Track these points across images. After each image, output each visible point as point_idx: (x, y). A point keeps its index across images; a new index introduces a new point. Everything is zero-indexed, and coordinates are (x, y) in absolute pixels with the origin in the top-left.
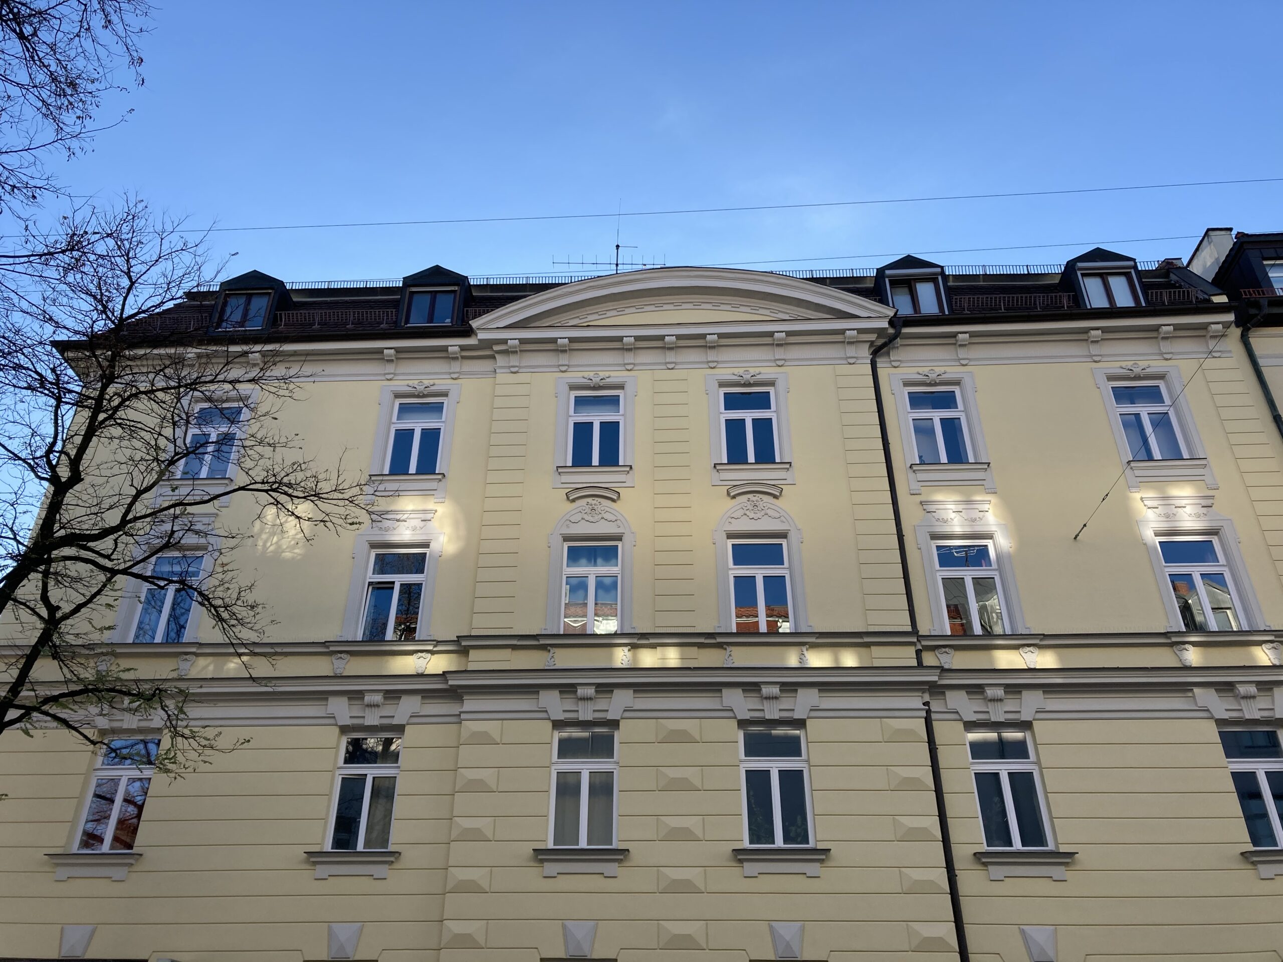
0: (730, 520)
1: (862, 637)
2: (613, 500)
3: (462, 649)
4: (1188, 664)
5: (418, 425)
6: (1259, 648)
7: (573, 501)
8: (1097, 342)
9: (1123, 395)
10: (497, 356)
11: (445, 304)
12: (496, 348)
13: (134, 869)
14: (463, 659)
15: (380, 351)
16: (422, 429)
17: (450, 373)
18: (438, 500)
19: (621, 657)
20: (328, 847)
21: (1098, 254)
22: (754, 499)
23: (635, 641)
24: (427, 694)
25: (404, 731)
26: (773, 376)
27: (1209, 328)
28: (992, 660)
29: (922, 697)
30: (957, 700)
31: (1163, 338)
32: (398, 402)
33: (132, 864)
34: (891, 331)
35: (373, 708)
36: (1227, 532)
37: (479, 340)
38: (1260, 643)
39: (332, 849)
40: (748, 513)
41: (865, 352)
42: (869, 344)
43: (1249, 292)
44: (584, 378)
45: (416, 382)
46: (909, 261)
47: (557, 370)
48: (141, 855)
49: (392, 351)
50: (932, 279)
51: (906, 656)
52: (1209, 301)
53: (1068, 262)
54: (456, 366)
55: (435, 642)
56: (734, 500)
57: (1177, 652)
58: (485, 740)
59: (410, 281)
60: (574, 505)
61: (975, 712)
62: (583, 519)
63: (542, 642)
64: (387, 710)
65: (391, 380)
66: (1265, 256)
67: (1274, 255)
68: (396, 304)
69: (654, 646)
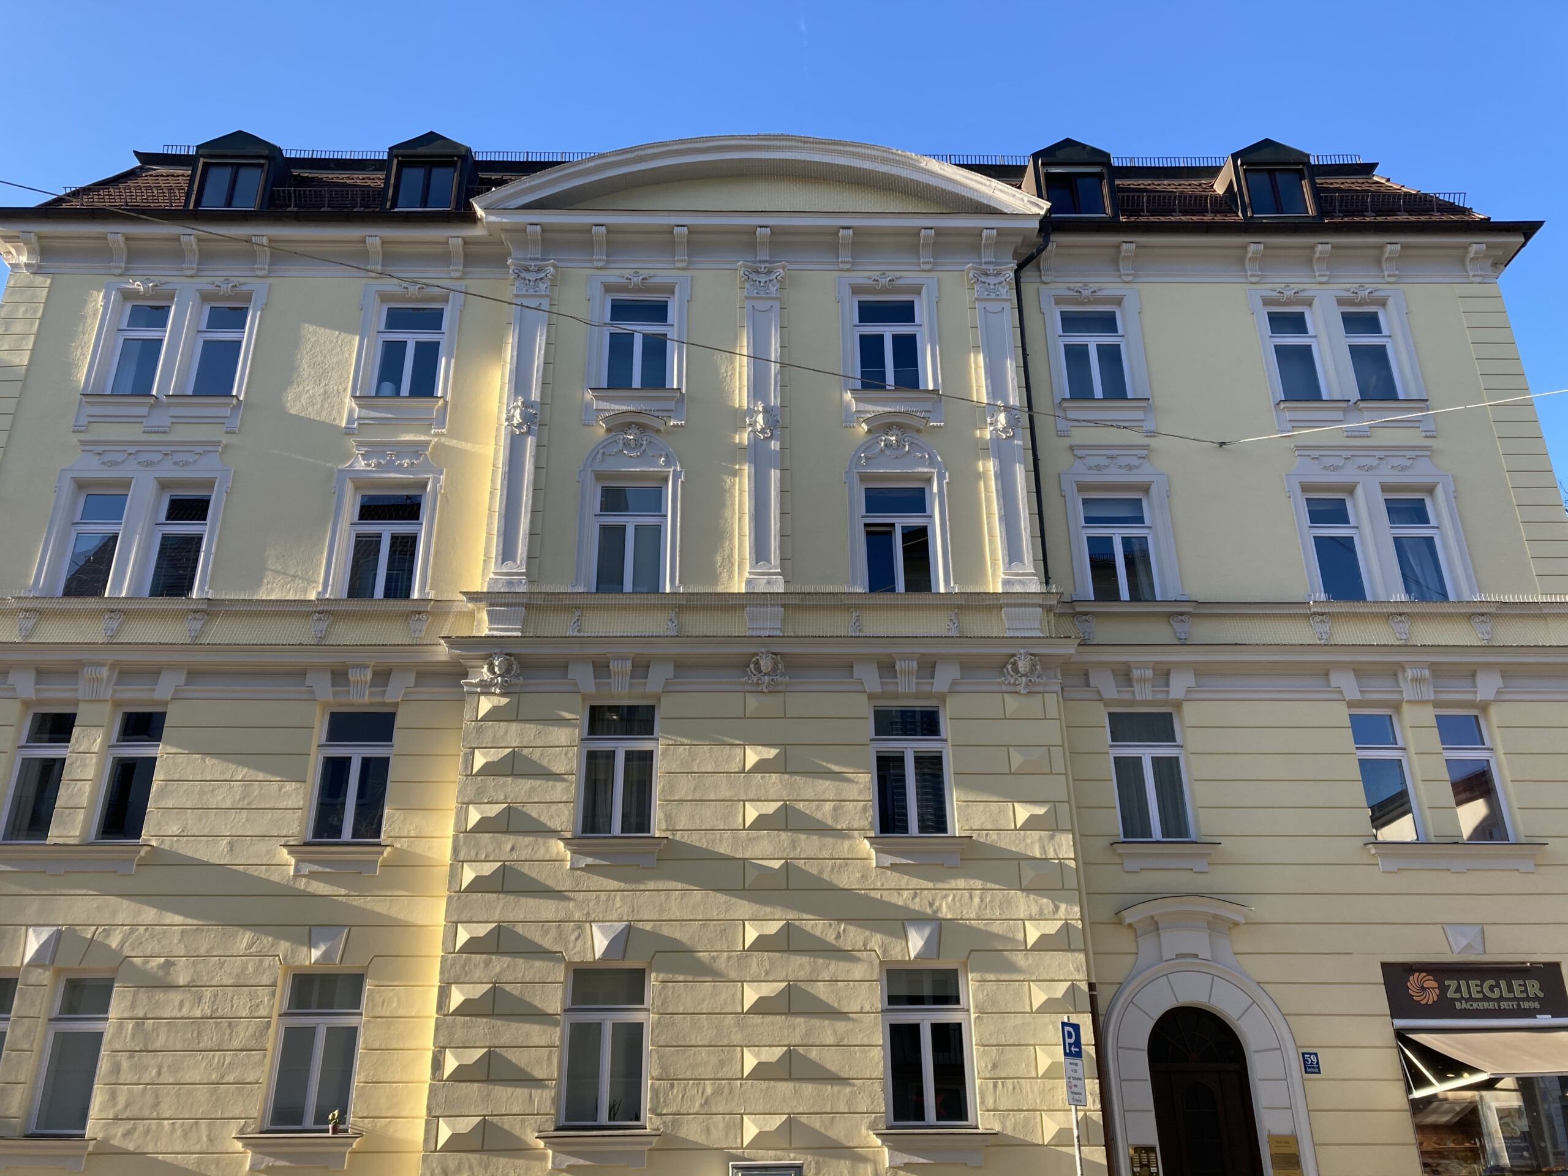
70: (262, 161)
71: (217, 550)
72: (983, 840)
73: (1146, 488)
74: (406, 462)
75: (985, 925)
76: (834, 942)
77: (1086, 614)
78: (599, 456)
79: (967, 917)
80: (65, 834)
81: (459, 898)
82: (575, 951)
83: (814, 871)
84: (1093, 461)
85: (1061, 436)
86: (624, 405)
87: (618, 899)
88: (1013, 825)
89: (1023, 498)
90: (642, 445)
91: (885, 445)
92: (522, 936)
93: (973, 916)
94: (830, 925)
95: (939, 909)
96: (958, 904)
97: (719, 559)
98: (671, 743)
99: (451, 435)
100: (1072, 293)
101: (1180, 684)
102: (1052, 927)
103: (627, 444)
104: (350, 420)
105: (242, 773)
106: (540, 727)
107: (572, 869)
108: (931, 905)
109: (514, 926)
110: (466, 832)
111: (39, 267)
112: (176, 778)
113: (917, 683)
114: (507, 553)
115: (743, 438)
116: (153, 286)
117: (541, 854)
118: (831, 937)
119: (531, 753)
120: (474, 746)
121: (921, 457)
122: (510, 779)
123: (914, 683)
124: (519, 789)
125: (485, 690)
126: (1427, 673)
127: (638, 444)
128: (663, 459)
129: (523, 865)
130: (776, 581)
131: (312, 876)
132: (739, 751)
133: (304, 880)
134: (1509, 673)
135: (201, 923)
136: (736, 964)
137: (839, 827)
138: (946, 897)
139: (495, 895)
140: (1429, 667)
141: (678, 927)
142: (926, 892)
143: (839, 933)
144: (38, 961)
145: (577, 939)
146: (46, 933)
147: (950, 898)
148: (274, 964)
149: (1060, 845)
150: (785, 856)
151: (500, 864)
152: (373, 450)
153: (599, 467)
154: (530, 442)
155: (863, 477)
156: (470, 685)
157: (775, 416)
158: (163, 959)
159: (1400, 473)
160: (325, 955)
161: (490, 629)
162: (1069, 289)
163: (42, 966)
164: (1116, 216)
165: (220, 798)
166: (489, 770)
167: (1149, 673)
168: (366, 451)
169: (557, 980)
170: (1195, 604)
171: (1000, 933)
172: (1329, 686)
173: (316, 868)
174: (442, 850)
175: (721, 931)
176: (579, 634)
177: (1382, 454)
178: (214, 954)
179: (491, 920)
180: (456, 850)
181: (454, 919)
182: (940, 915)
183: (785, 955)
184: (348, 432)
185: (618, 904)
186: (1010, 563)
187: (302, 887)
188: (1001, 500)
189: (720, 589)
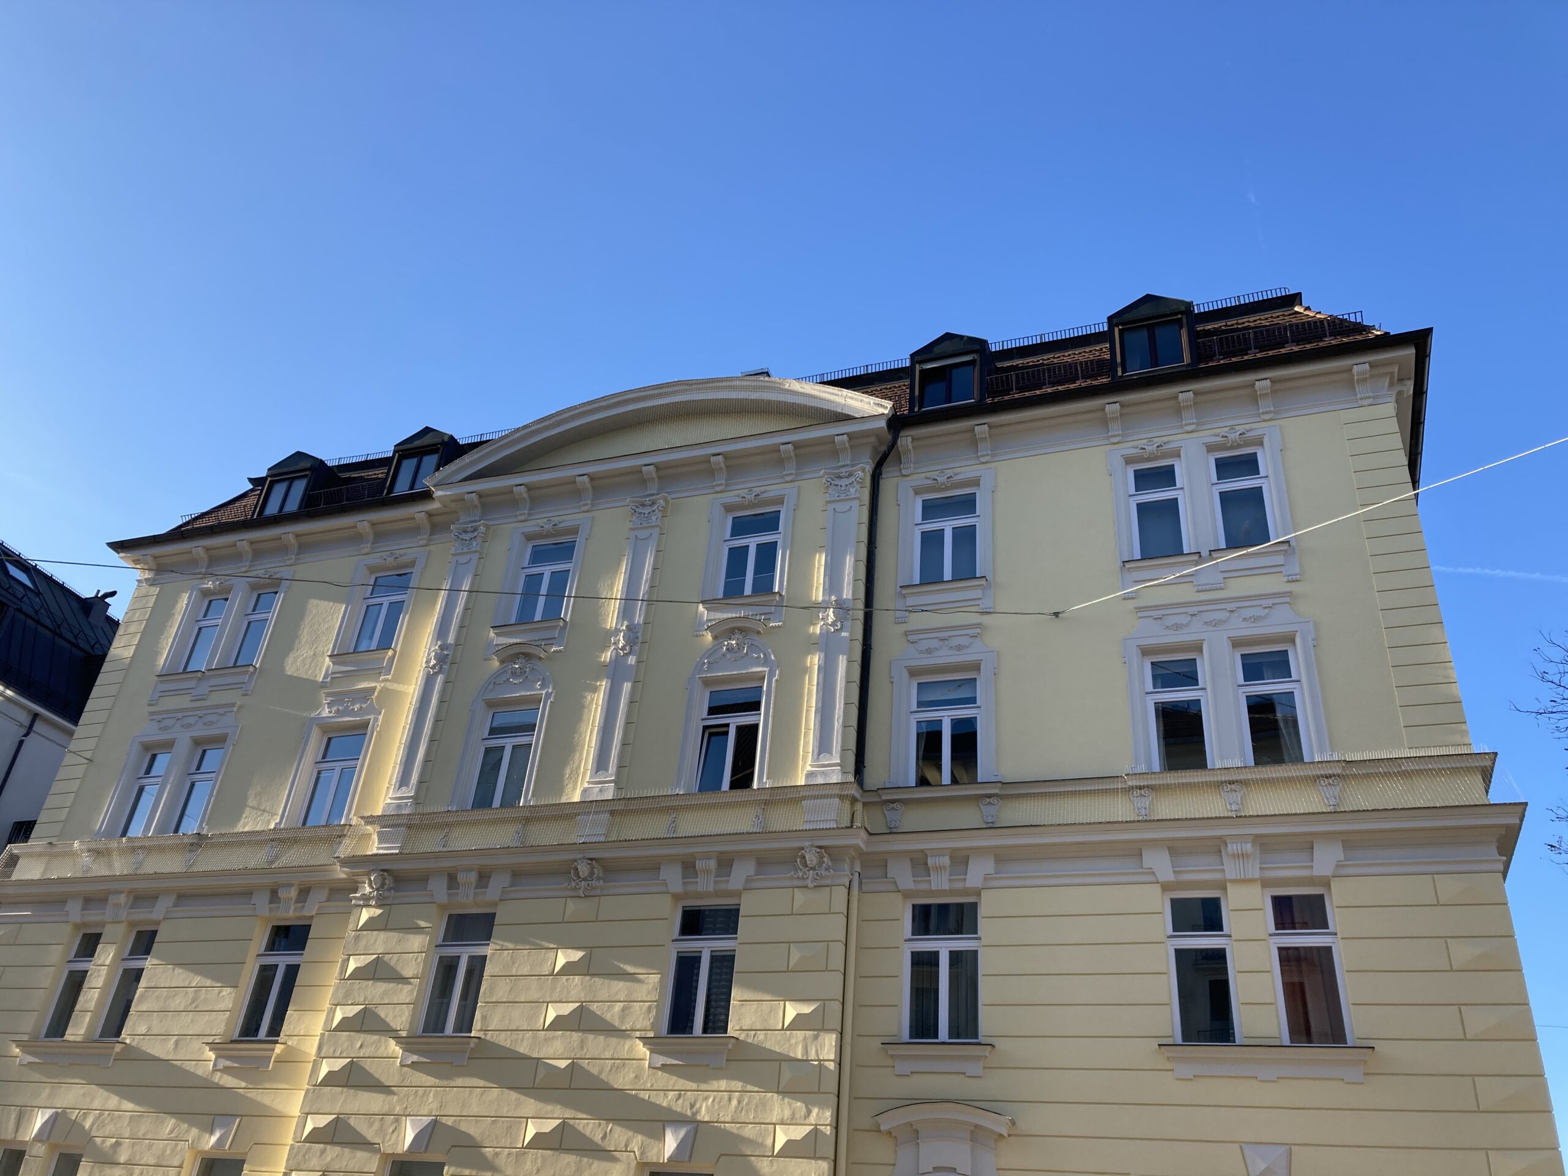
70: (307, 473)
71: (217, 793)
72: (750, 1040)
73: (976, 667)
74: (356, 707)
75: (738, 1128)
76: (600, 1142)
77: (893, 801)
78: (491, 686)
79: (722, 1119)
80: (75, 1033)
81: (314, 1090)
82: (389, 1143)
83: (595, 1071)
84: (924, 645)
85: (899, 623)
86: (516, 638)
87: (432, 1094)
88: (781, 1025)
89: (841, 689)
90: (525, 672)
91: (727, 649)
92: (353, 1127)
93: (728, 1119)
94: (600, 1124)
95: (698, 1111)
96: (716, 1107)
97: (568, 771)
98: (498, 948)
99: (394, 680)
100: (930, 482)
101: (977, 873)
102: (799, 1133)
103: (514, 674)
104: (325, 677)
105: (197, 980)
106: (401, 935)
107: (402, 1065)
108: (692, 1106)
109: (349, 1118)
110: (330, 1031)
111: (154, 579)
112: (153, 986)
113: (715, 882)
114: (403, 781)
115: (607, 656)
116: (220, 584)
117: (381, 1051)
118: (598, 1138)
119: (390, 959)
120: (350, 953)
121: (757, 658)
122: (371, 982)
123: (712, 882)
124: (375, 991)
125: (366, 903)
126: (1248, 847)
127: (522, 671)
128: (539, 683)
129: (366, 1061)
130: (608, 788)
131: (226, 1070)
132: (552, 954)
133: (219, 1074)
134: (1351, 843)
135: (144, 1110)
136: (514, 1161)
137: (624, 1028)
138: (706, 1098)
139: (340, 1089)
140: (1254, 842)
141: (474, 1123)
142: (690, 1093)
143: (606, 1133)
144: (38, 1138)
145: (393, 1132)
146: (48, 1113)
147: (711, 1100)
148: (185, 1148)
149: (822, 1046)
150: (573, 1056)
151: (349, 1060)
152: (337, 699)
153: (490, 696)
154: (440, 679)
155: (706, 682)
156: (355, 898)
157: (636, 633)
158: (114, 1140)
159: (1253, 625)
160: (220, 1141)
161: (378, 848)
162: (926, 478)
163: (41, 1141)
164: (982, 398)
165: (178, 1002)
166: (358, 974)
167: (946, 861)
168: (331, 701)
169: (371, 1171)
170: (1000, 785)
171: (751, 1137)
172: (1142, 868)
173: (228, 1063)
174: (311, 1047)
175: (507, 1128)
176: (444, 849)
177: (1233, 606)
178: (147, 1137)
179: (333, 1112)
180: (320, 1048)
181: (306, 1111)
182: (699, 1118)
183: (557, 1153)
184: (323, 685)
185: (431, 1100)
186: (819, 754)
187: (216, 1081)
188: (821, 693)
189: (564, 800)
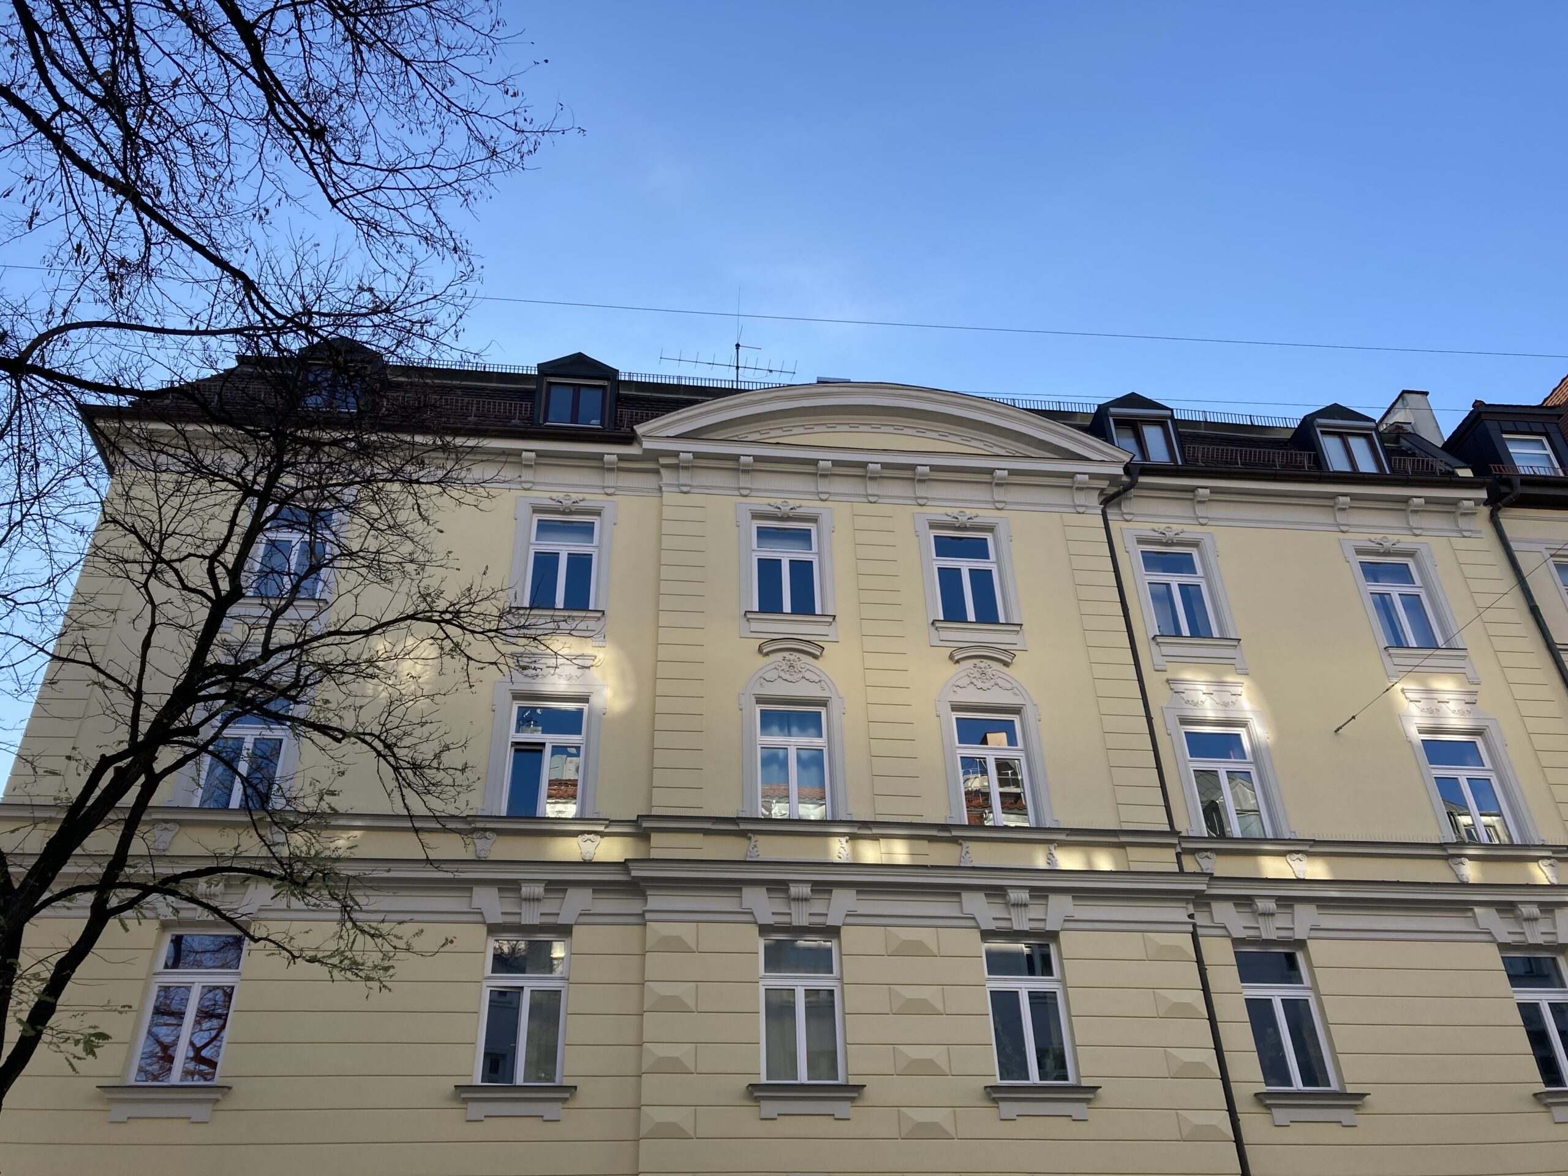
0: (955, 689)
1: (1117, 836)
2: (815, 657)
3: (641, 831)
4: (1465, 880)
5: (564, 548)
6: (1536, 864)
7: (767, 654)
8: (1344, 509)
9: (1372, 572)
10: (662, 471)
11: (591, 401)
12: (662, 461)
13: (219, 1106)
14: (642, 846)
15: (518, 453)
16: (569, 554)
17: (604, 487)
18: (597, 644)
19: (839, 849)
20: (477, 1080)
21: (1335, 411)
22: (982, 665)
23: (855, 830)
24: (599, 887)
25: (571, 933)
26: (993, 521)
27: (1460, 504)
28: (1257, 867)
29: (1186, 908)
30: (1224, 912)
31: (1413, 511)
32: (536, 518)
33: (218, 1100)
34: (1125, 479)
35: (532, 903)
36: (1493, 732)
37: (645, 450)
38: (1536, 859)
39: (482, 1082)
40: (974, 681)
41: (1093, 500)
42: (1099, 492)
43: (1499, 467)
44: (770, 505)
45: (562, 495)
46: (1133, 400)
47: (737, 493)
48: (230, 1088)
49: (533, 455)
50: (1160, 422)
51: (1164, 860)
52: (1453, 474)
53: (1305, 417)
54: (611, 479)
55: (607, 822)
56: (958, 665)
57: (1453, 866)
58: (676, 946)
59: (545, 369)
60: (767, 660)
61: (1245, 928)
62: (779, 677)
63: (743, 827)
64: (549, 906)
65: (528, 489)
66: (1504, 429)
67: (1514, 429)
68: (529, 395)
69: (876, 838)
